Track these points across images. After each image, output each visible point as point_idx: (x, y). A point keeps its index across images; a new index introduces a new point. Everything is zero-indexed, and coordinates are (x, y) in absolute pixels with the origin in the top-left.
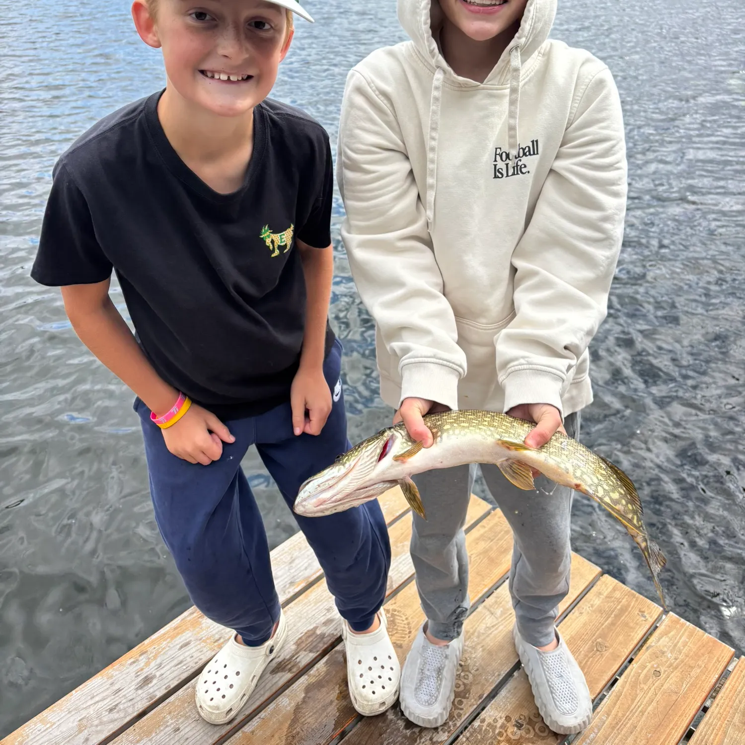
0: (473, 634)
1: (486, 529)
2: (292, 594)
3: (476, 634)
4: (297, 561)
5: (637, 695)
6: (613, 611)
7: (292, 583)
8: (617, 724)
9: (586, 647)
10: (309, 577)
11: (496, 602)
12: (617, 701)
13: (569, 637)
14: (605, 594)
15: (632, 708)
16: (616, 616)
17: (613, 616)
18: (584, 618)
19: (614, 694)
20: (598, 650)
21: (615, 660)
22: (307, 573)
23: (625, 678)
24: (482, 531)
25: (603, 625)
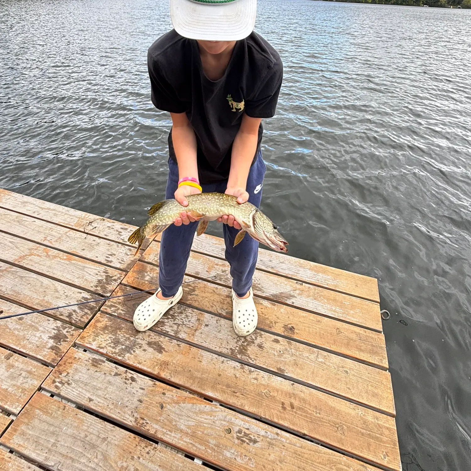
0: (300, 351)
1: (365, 334)
2: (268, 270)
3: (300, 353)
4: (283, 264)
5: (325, 465)
6: (372, 432)
7: (272, 268)
8: (299, 455)
9: (334, 419)
10: (279, 272)
11: (325, 356)
12: (314, 451)
13: (333, 405)
14: (379, 422)
15: (315, 463)
16: (369, 434)
17: (369, 433)
18: (353, 413)
19: (317, 448)
20: (338, 428)
21: (338, 442)
22: (280, 270)
23: (332, 453)
24: (361, 332)
25: (357, 427)
